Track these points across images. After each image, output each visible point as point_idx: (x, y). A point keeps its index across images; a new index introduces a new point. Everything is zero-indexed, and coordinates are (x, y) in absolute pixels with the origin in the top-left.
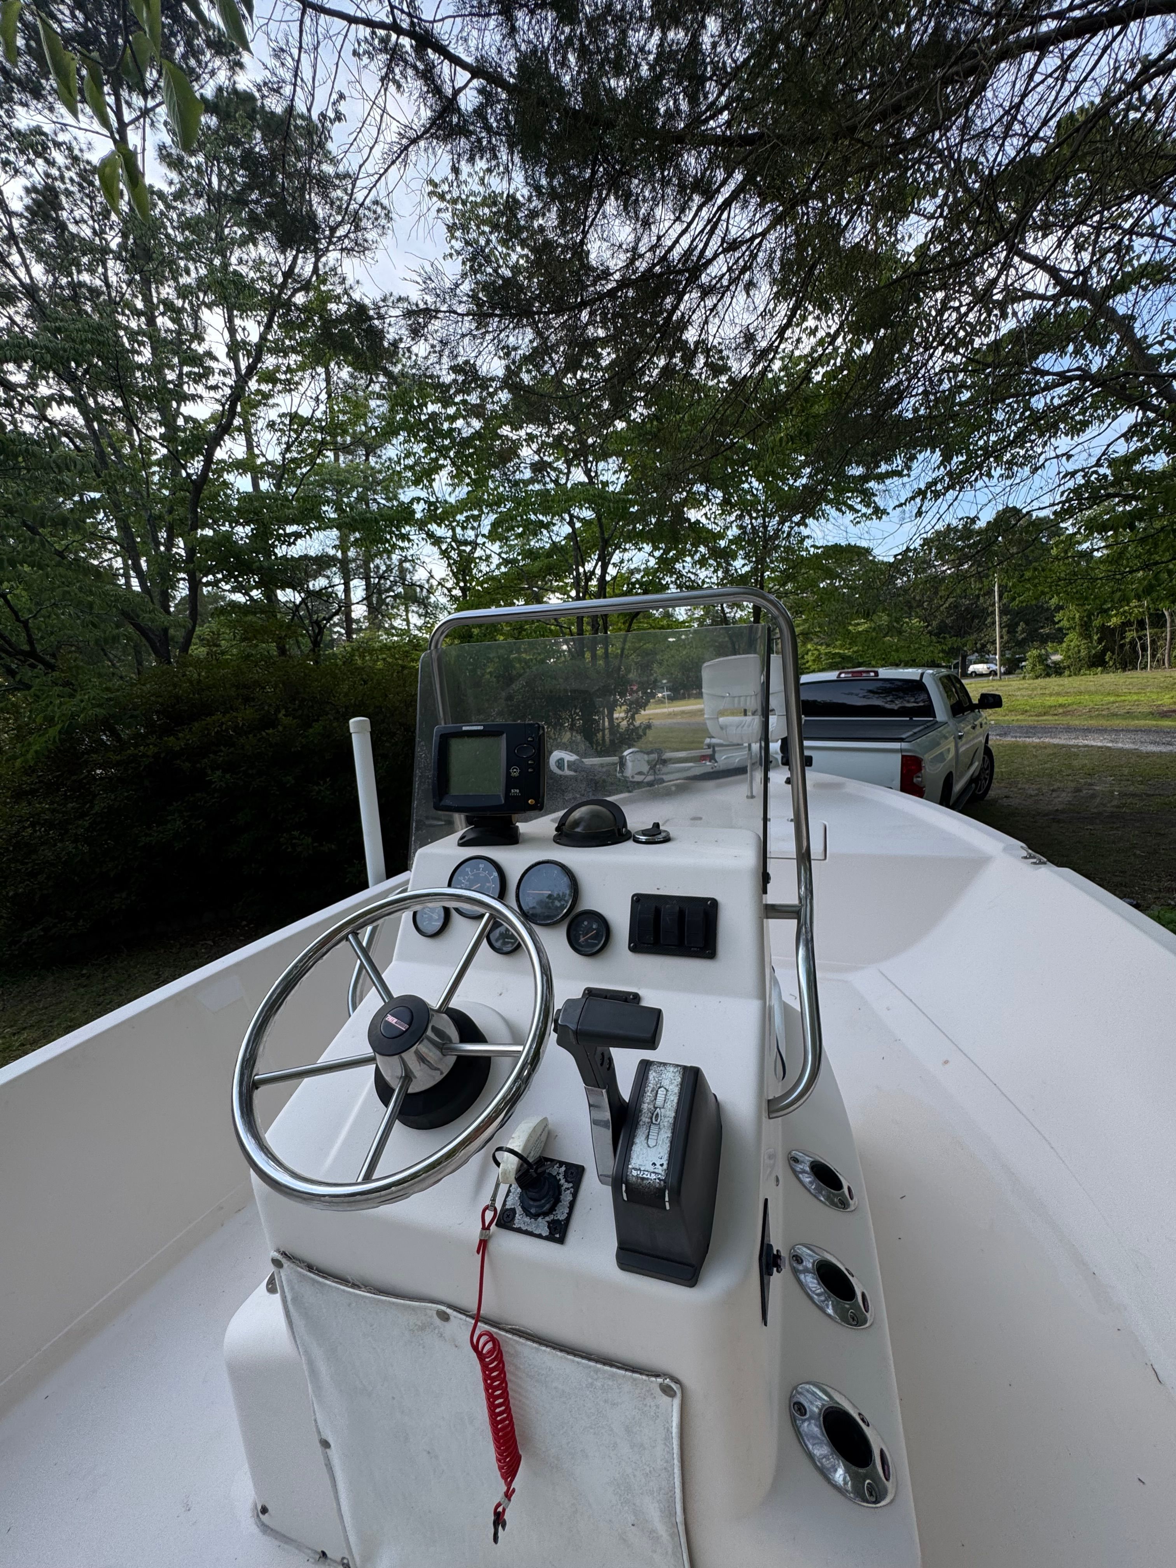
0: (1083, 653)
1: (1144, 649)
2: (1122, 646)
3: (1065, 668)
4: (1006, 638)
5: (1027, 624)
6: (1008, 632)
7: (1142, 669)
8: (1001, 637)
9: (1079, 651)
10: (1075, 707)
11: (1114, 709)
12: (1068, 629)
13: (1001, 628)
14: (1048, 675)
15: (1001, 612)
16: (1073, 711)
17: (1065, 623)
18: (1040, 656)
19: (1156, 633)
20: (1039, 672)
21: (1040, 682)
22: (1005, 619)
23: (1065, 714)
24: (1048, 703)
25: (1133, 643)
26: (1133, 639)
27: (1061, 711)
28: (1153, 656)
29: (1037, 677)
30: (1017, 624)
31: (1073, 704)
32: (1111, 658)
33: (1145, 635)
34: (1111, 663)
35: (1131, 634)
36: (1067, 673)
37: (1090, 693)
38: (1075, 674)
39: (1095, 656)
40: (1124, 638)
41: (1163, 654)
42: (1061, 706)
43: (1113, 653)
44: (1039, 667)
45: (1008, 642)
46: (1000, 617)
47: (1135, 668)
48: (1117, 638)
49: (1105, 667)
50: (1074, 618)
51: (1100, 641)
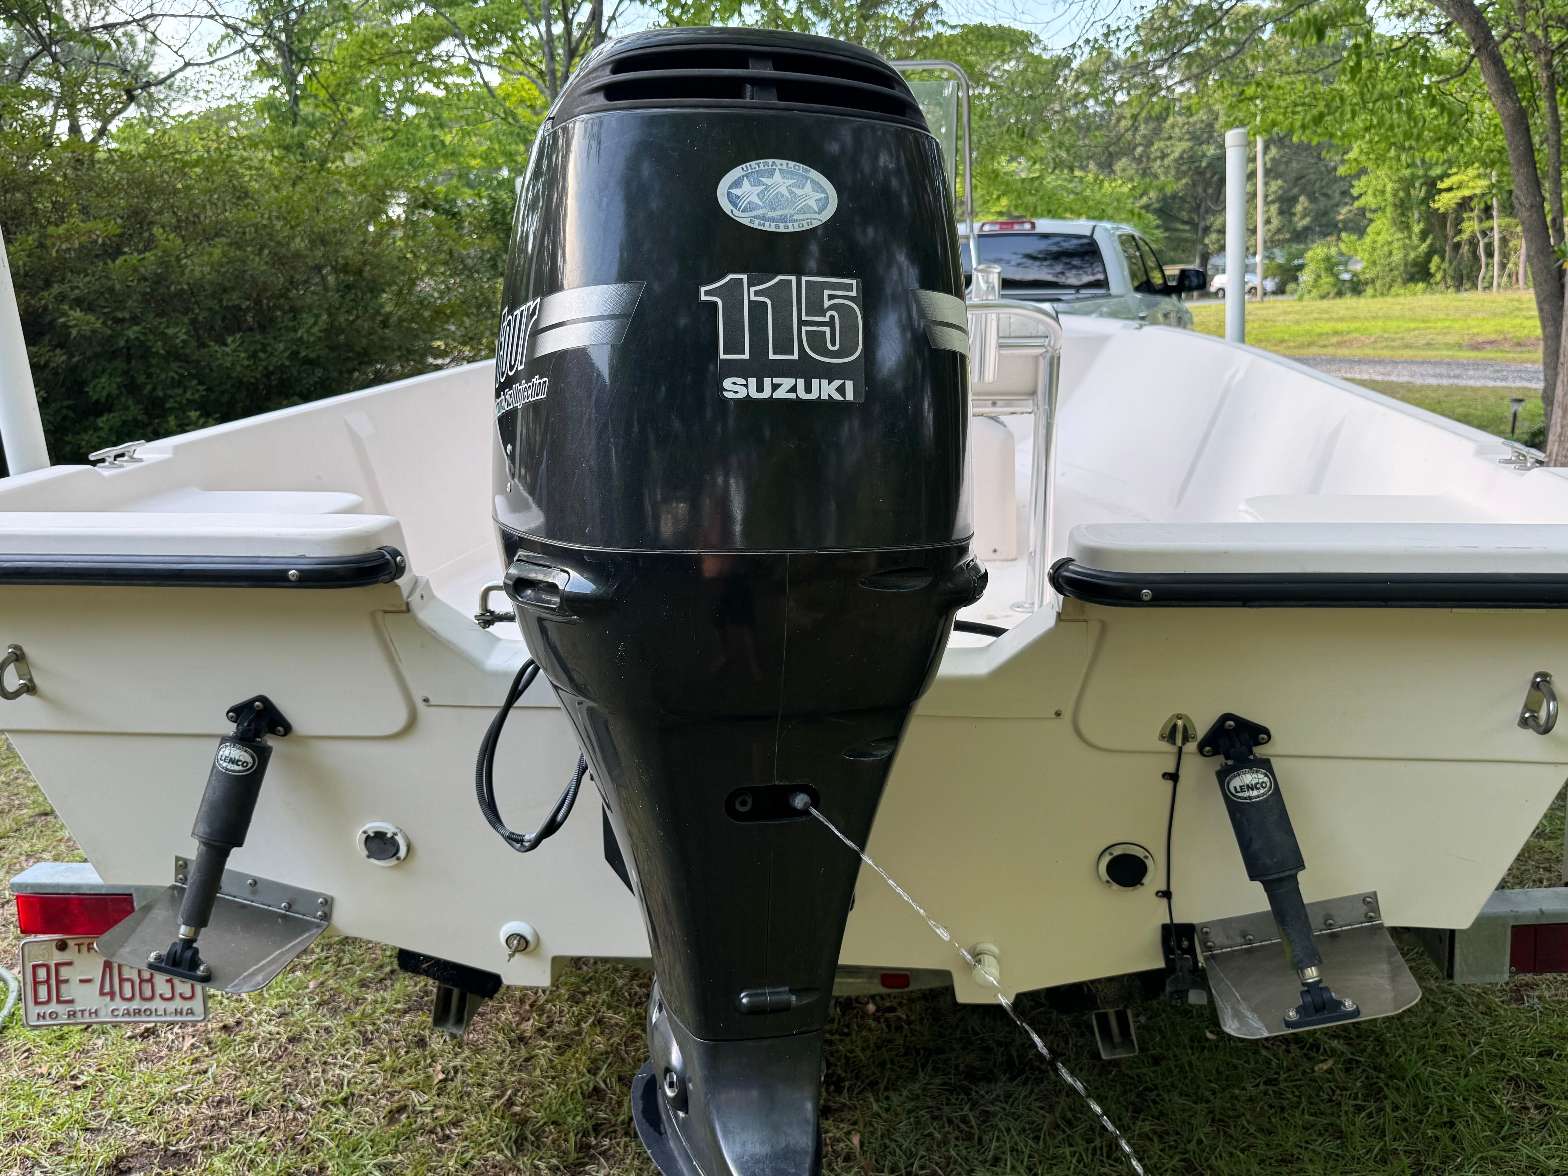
0: (1397, 257)
1: (1490, 254)
2: (1457, 246)
3: (1367, 284)
4: (1276, 222)
5: (1312, 199)
6: (1281, 212)
7: (1485, 288)
8: (1268, 222)
9: (1390, 253)
10: (1356, 335)
11: (1410, 338)
12: (1375, 211)
13: (1267, 203)
14: (1340, 294)
15: (1267, 172)
16: (1351, 342)
17: (1369, 200)
18: (1328, 259)
19: (1508, 226)
20: (1325, 288)
21: (1325, 304)
22: (1276, 185)
23: (1340, 344)
24: (1318, 330)
25: (1473, 243)
26: (1473, 237)
27: (1334, 340)
28: (1503, 266)
29: (1323, 297)
30: (1294, 200)
31: (1356, 330)
32: (1439, 268)
33: (1492, 229)
34: (1439, 276)
35: (1471, 226)
36: (1369, 290)
37: (1388, 318)
38: (1382, 294)
39: (1415, 263)
40: (1460, 232)
41: (1516, 264)
42: (1336, 333)
43: (1443, 259)
44: (1327, 279)
45: (1279, 231)
46: (1266, 184)
47: (1475, 286)
48: (1450, 231)
49: (1429, 283)
50: (1383, 192)
51: (1424, 236)
